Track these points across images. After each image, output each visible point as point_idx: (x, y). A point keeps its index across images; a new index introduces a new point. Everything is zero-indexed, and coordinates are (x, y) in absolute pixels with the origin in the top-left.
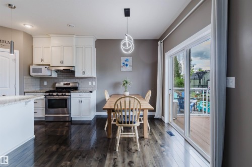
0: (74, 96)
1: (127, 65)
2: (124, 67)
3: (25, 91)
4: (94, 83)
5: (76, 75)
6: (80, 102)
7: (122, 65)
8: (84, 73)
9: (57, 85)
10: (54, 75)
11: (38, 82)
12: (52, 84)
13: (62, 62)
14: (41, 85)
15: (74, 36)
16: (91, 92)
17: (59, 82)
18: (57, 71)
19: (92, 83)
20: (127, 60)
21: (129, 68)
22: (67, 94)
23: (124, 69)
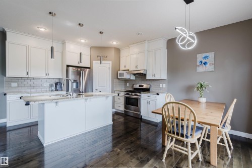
0: (144, 96)
1: (205, 63)
2: (201, 67)
3: (115, 90)
4: (164, 86)
5: (148, 78)
6: (148, 103)
7: (198, 63)
8: (153, 75)
9: (135, 86)
10: (133, 78)
11: (123, 83)
12: (132, 85)
13: (136, 67)
14: (126, 86)
15: (146, 42)
16: (158, 94)
17: (136, 84)
18: (134, 75)
19: (163, 86)
20: (206, 57)
21: (209, 67)
22: (138, 94)
23: (201, 69)
